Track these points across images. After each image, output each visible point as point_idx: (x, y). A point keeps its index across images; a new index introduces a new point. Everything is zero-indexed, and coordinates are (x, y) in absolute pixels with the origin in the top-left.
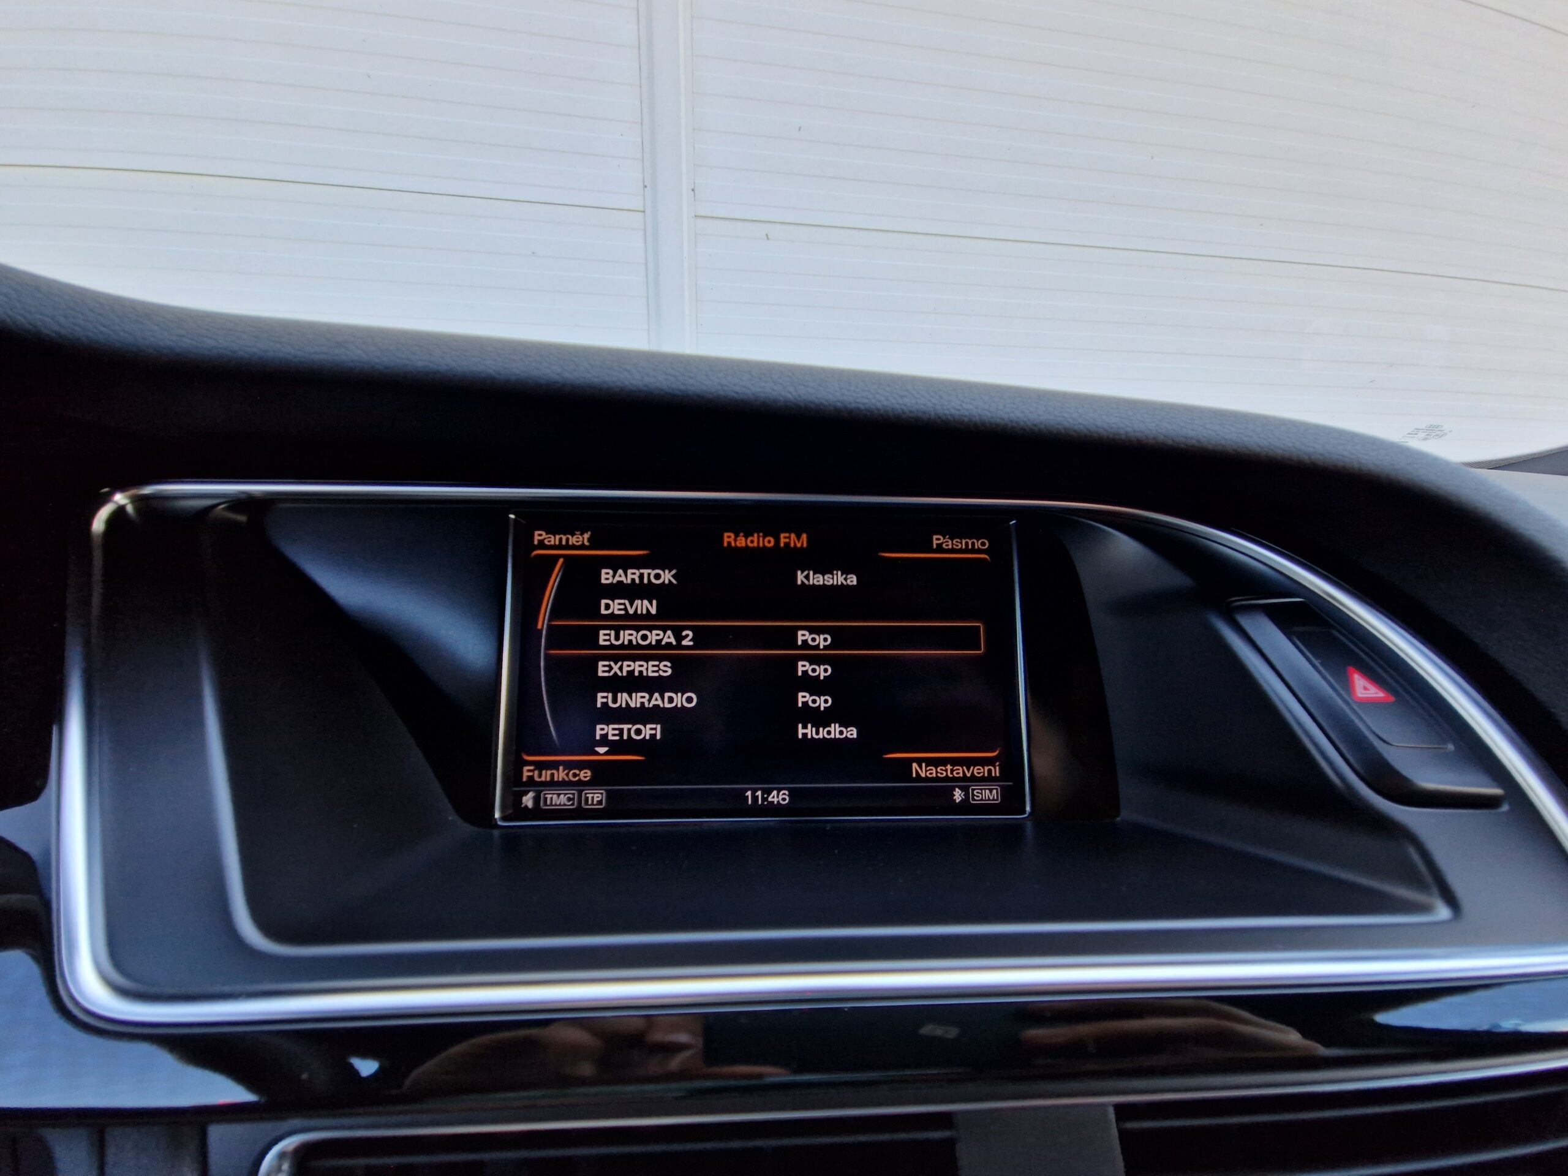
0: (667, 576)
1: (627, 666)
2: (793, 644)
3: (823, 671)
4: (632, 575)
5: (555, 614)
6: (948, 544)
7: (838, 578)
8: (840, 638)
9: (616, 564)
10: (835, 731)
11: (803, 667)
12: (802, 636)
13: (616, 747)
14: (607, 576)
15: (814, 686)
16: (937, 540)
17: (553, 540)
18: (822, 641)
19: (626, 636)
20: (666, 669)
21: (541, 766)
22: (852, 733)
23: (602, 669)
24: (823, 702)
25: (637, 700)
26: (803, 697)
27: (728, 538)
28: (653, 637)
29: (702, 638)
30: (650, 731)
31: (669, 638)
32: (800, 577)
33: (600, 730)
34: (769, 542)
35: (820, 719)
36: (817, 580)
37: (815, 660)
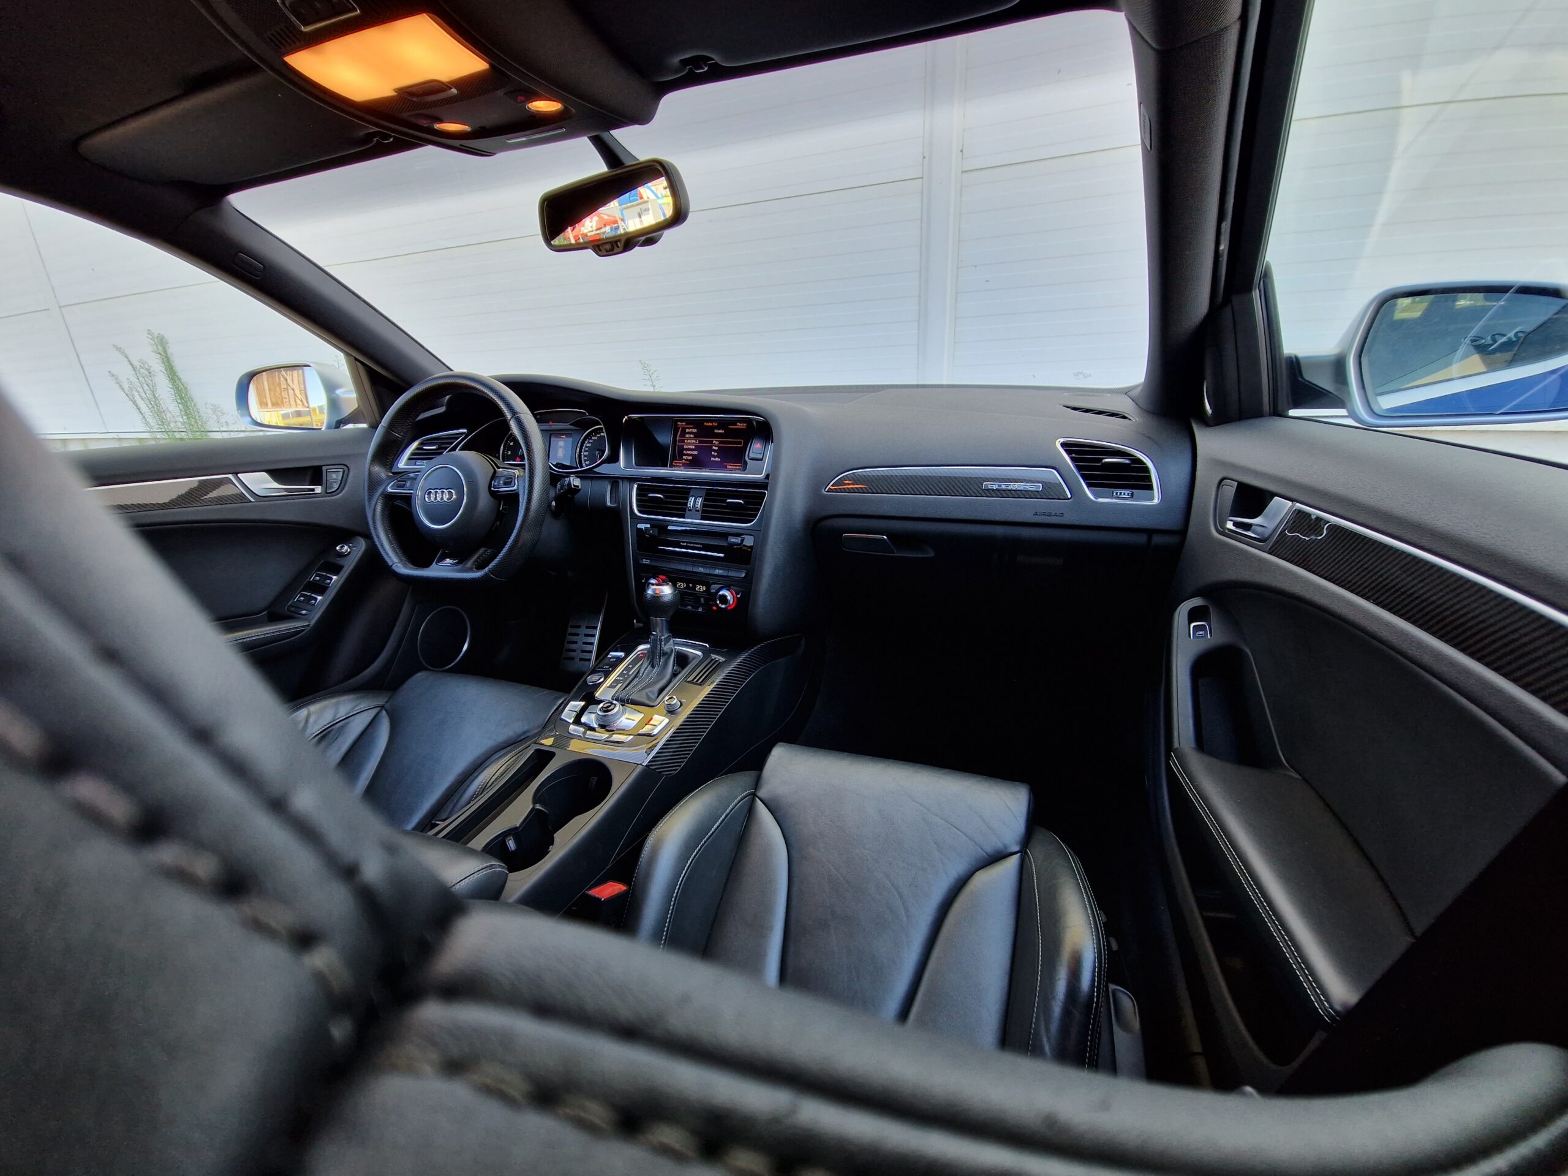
0: (696, 431)
1: (690, 447)
2: (712, 443)
3: (716, 448)
4: (690, 430)
5: (680, 437)
6: (740, 424)
7: (721, 431)
8: (720, 442)
9: (689, 428)
10: (717, 459)
11: (714, 447)
12: (714, 442)
13: (686, 460)
14: (687, 430)
15: (715, 451)
16: (738, 424)
17: (680, 424)
18: (717, 443)
19: (689, 441)
20: (694, 447)
21: (675, 463)
22: (719, 459)
23: (685, 447)
24: (716, 454)
25: (691, 453)
26: (713, 453)
27: (705, 423)
28: (693, 441)
29: (700, 442)
30: (690, 458)
31: (695, 442)
32: (723, 431)
33: (684, 457)
34: (711, 424)
35: (715, 457)
36: (718, 431)
37: (716, 446)
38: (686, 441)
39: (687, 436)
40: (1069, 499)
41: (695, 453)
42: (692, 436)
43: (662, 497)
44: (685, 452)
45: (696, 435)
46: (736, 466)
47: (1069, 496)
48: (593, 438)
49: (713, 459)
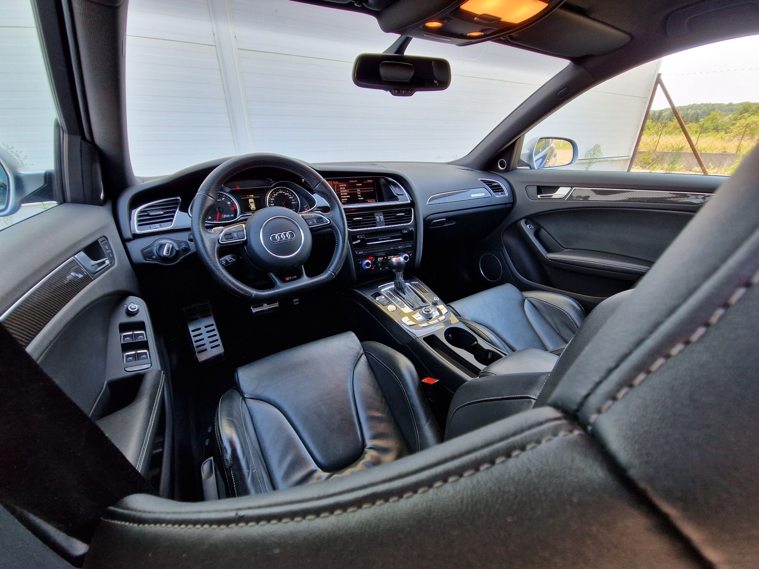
0: (345, 185)
1: (343, 194)
2: (357, 191)
3: (360, 193)
4: (342, 185)
6: (369, 181)
7: (360, 185)
8: (361, 190)
9: (340, 184)
10: (362, 198)
11: (358, 193)
12: (358, 190)
13: (344, 201)
14: (340, 186)
15: (359, 195)
16: (368, 180)
17: (335, 182)
18: (360, 190)
19: (343, 191)
20: (347, 194)
22: (363, 198)
23: (341, 194)
24: (360, 196)
25: (345, 197)
26: (359, 196)
27: (350, 181)
28: (345, 191)
29: (349, 191)
30: (346, 199)
31: (346, 191)
33: (342, 199)
34: (354, 181)
35: (360, 197)
36: (358, 185)
37: (359, 192)
38: (341, 191)
39: (341, 188)
40: (491, 197)
41: (349, 196)
42: (344, 188)
43: (361, 219)
44: (342, 197)
45: (346, 188)
46: (373, 200)
47: (491, 196)
48: (275, 195)
49: (359, 199)
